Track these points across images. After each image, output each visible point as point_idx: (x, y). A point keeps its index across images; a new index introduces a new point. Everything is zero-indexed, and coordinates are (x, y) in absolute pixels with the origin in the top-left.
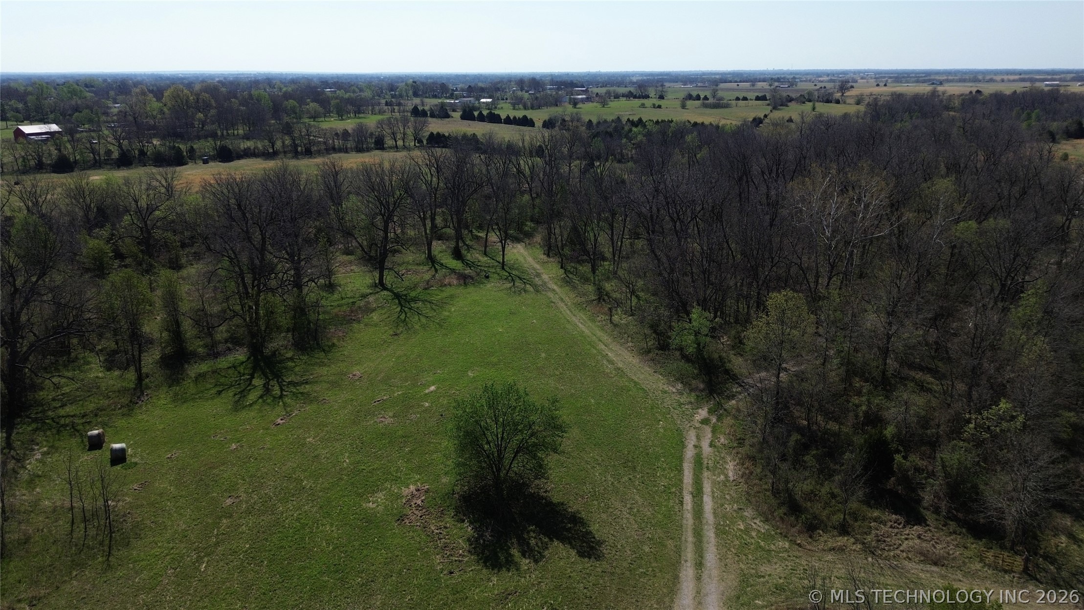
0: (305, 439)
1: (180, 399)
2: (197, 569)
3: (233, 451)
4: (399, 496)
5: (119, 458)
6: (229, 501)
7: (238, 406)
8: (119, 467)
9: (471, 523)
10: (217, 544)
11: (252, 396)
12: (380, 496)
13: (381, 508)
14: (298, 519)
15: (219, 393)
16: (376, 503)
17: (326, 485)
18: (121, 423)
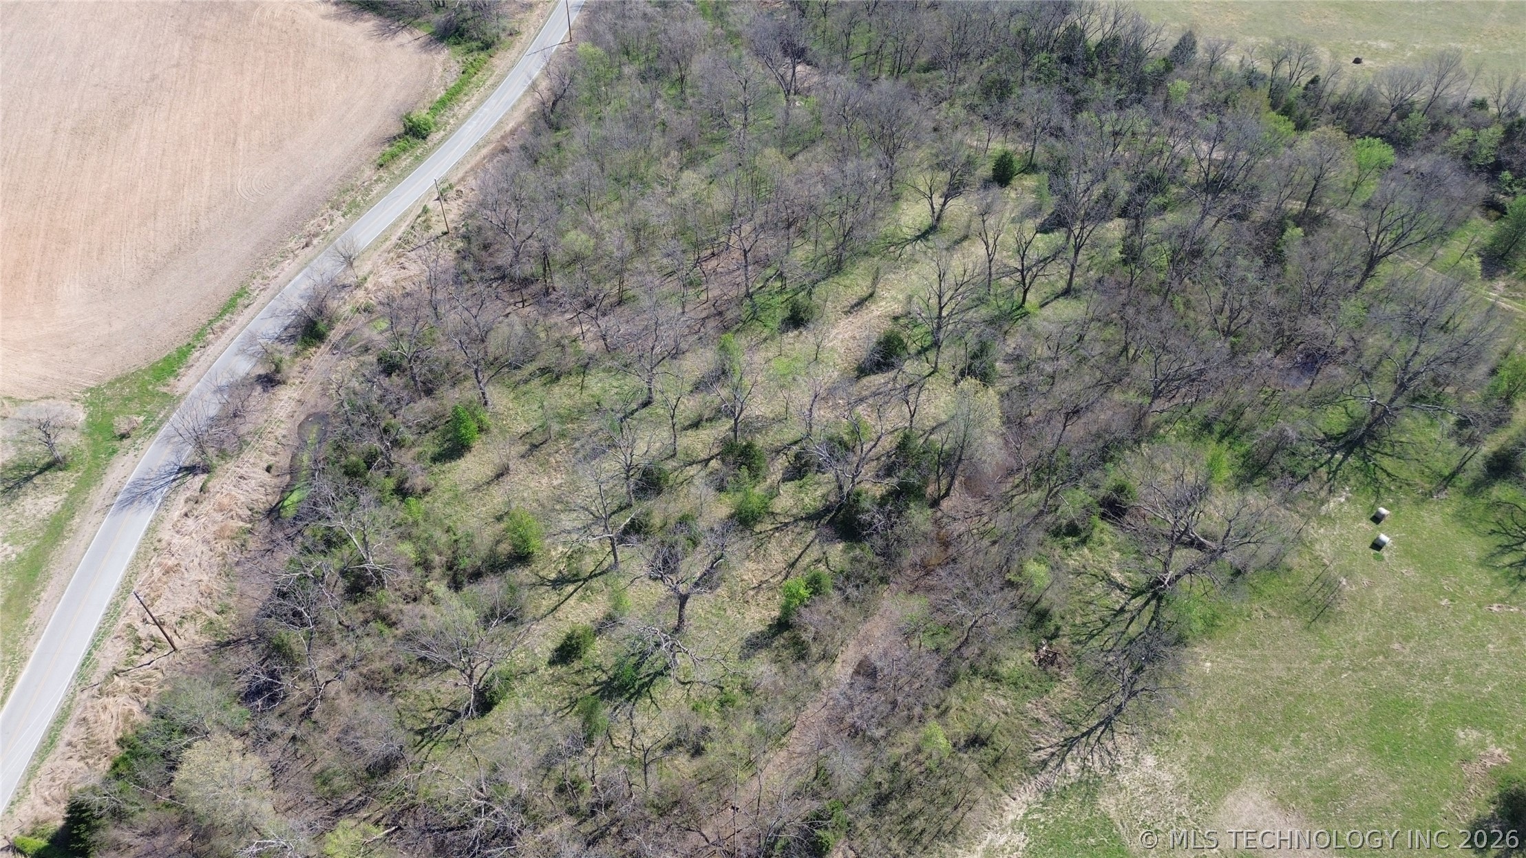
0: (1490, 642)
1: (1461, 517)
2: (1341, 674)
3: (1439, 606)
4: (1483, 747)
5: (1377, 546)
6: (1396, 646)
7: (1487, 562)
8: (1373, 552)
9: (1497, 810)
10: (1364, 668)
11: (1508, 559)
12: (1475, 734)
13: (1464, 743)
14: (1415, 699)
15: (1494, 532)
16: (1466, 736)
17: (1456, 692)
18: (1406, 508)
